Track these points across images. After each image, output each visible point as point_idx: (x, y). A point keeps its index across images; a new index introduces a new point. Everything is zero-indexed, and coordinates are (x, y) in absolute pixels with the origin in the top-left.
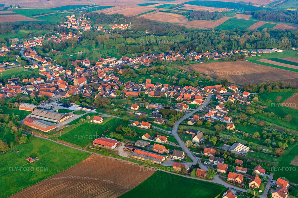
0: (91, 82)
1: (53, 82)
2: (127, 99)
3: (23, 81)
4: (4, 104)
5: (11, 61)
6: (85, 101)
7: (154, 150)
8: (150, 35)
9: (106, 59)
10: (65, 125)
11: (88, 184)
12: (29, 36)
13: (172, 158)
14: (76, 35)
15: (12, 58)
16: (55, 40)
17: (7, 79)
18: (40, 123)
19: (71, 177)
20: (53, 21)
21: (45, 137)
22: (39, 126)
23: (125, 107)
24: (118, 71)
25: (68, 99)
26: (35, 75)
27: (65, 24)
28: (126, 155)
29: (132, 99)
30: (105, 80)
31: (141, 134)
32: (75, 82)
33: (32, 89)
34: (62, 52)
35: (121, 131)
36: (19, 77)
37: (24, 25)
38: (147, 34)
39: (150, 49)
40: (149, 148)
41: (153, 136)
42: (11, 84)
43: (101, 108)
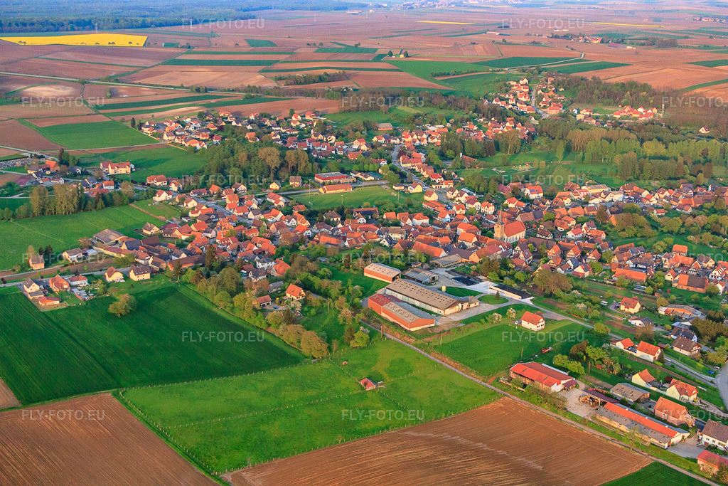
0: (535, 236)
1: (448, 226)
2: (614, 285)
3: (385, 217)
4: (337, 260)
5: (368, 171)
6: (512, 277)
7: (658, 413)
8: (709, 137)
9: (583, 188)
10: (454, 322)
11: (481, 459)
12: (416, 120)
13: (699, 441)
14: (523, 125)
15: (371, 165)
16: (472, 134)
17: (352, 208)
18: (401, 308)
19: (446, 436)
20: (475, 90)
21: (406, 342)
22: (398, 314)
23: (604, 303)
24: (607, 218)
25: (474, 267)
26: (412, 207)
27: (502, 99)
28: (583, 411)
29: (626, 288)
30: (570, 234)
31: (631, 370)
32: (498, 232)
33: (400, 235)
34: (482, 162)
35: (582, 354)
36: (378, 206)
37: (409, 96)
38: (702, 136)
39: (702, 172)
40: (644, 406)
41: (661, 381)
42: (359, 221)
43: (548, 298)
